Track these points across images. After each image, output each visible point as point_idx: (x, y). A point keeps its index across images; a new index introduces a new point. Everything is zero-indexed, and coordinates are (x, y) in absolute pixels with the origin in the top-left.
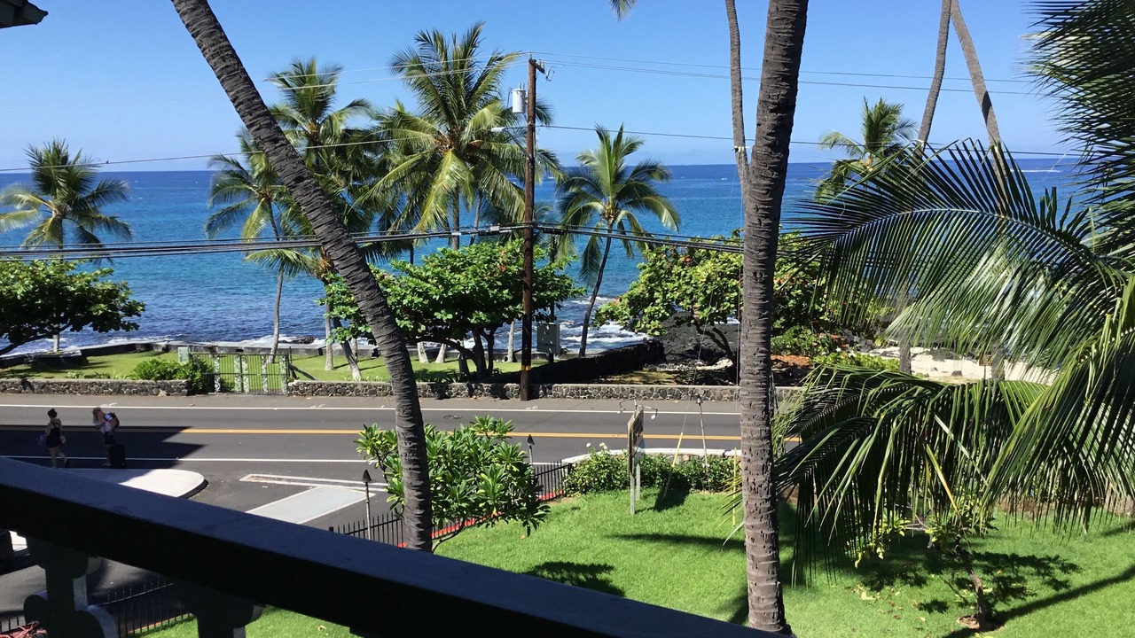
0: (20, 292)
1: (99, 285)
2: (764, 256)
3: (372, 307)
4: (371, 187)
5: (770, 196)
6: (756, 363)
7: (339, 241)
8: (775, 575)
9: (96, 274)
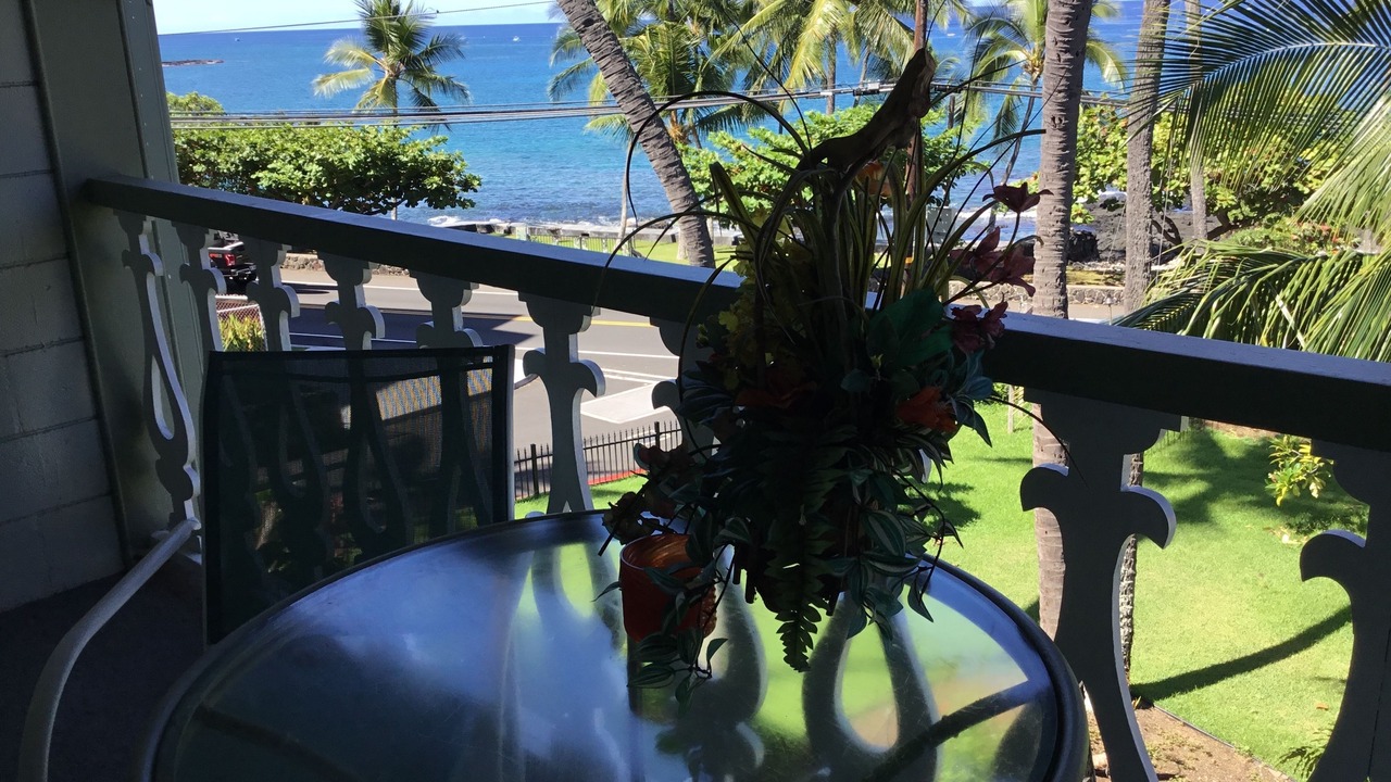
0: (351, 161)
1: (431, 156)
2: (1064, 97)
3: (666, 167)
4: (729, 37)
5: (1071, 27)
6: (1051, 223)
7: (630, 92)
8: (1063, 459)
9: (429, 143)
